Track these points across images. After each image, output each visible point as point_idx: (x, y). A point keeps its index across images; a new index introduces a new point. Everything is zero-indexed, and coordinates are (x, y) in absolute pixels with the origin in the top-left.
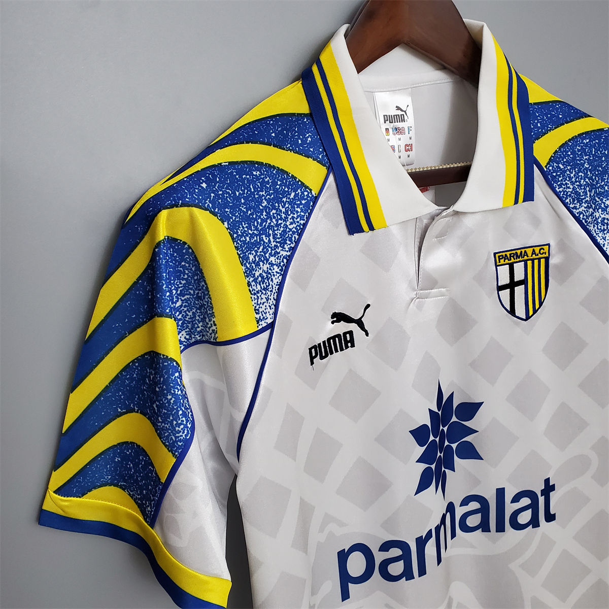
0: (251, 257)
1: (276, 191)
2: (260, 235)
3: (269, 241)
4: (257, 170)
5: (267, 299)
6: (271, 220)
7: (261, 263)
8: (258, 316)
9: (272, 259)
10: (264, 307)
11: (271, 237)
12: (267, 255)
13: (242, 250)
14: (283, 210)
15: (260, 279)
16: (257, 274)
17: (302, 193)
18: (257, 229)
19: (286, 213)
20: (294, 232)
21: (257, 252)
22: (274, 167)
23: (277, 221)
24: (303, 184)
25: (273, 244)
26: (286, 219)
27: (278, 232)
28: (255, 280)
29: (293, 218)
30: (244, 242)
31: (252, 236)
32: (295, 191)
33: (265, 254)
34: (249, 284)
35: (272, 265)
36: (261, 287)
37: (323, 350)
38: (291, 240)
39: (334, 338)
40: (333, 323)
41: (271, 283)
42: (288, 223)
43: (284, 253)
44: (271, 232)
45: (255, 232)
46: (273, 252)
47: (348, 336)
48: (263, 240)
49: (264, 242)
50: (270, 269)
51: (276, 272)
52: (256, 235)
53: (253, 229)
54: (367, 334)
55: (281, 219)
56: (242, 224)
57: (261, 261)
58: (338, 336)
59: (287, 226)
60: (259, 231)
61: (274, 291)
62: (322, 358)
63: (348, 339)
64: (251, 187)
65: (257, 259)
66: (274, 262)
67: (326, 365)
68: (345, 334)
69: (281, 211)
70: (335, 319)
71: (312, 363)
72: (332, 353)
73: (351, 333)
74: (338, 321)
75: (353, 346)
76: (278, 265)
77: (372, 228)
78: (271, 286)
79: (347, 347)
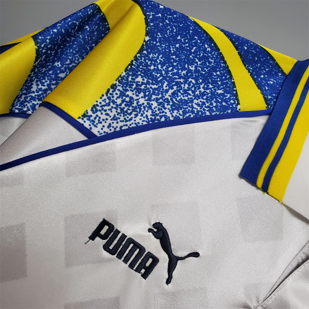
0: (139, 79)
1: (210, 74)
2: (165, 78)
3: (167, 91)
4: (210, 46)
5: (114, 118)
6: (185, 83)
7: (142, 94)
8: (90, 113)
9: (155, 104)
10: (104, 117)
11: (171, 91)
12: (154, 97)
13: (138, 66)
14: (202, 90)
15: (128, 99)
16: (130, 93)
17: (230, 99)
18: (167, 72)
19: (202, 94)
20: (193, 112)
21: (148, 83)
22: (225, 62)
23: (189, 89)
24: (236, 95)
25: (167, 96)
26: (197, 97)
27: (180, 97)
28: (123, 94)
29: (203, 103)
30: (147, 65)
31: (157, 71)
32: (225, 91)
33: (154, 93)
34: (114, 87)
35: (150, 107)
36: (121, 105)
37: (115, 242)
38: (185, 113)
39: (137, 245)
40: (150, 230)
41: (133, 115)
42: (195, 101)
43: (169, 114)
44: (175, 88)
45: (163, 72)
46: (161, 100)
47: (151, 260)
48: (163, 84)
49: (162, 86)
50: (144, 108)
51: (147, 116)
52: (162, 75)
53: (164, 68)
54: (168, 281)
55: (194, 92)
56: (159, 55)
57: (145, 93)
58: (142, 249)
59: (192, 101)
60: (167, 75)
61: (128, 123)
62: (106, 247)
63: (148, 264)
64: (194, 48)
65: (143, 87)
66: (153, 107)
67: (103, 261)
68: (149, 255)
69: (199, 88)
70: (155, 230)
71: (92, 238)
72: (119, 257)
73: (156, 261)
74: (156, 235)
75: (145, 276)
76: (154, 114)
77: (265, 188)
78: (130, 117)
79: (138, 270)
